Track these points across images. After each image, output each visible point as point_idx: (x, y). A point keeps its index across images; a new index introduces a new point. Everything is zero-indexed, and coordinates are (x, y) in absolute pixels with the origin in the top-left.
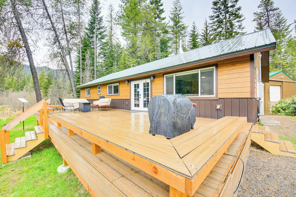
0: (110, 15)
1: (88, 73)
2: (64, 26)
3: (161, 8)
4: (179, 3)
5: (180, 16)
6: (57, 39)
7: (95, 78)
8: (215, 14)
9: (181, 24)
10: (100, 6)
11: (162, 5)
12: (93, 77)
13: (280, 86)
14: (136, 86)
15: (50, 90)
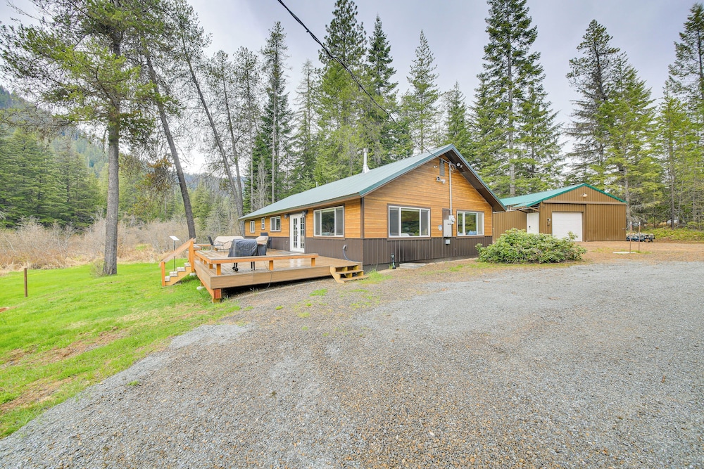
0: (306, 82)
1: (262, 193)
2: (229, 118)
3: (389, 66)
4: (426, 50)
5: (428, 74)
6: (218, 142)
7: (273, 200)
8: (488, 71)
9: (429, 90)
10: (283, 77)
11: (390, 61)
12: (270, 200)
13: (582, 212)
14: (295, 221)
15: (209, 221)
